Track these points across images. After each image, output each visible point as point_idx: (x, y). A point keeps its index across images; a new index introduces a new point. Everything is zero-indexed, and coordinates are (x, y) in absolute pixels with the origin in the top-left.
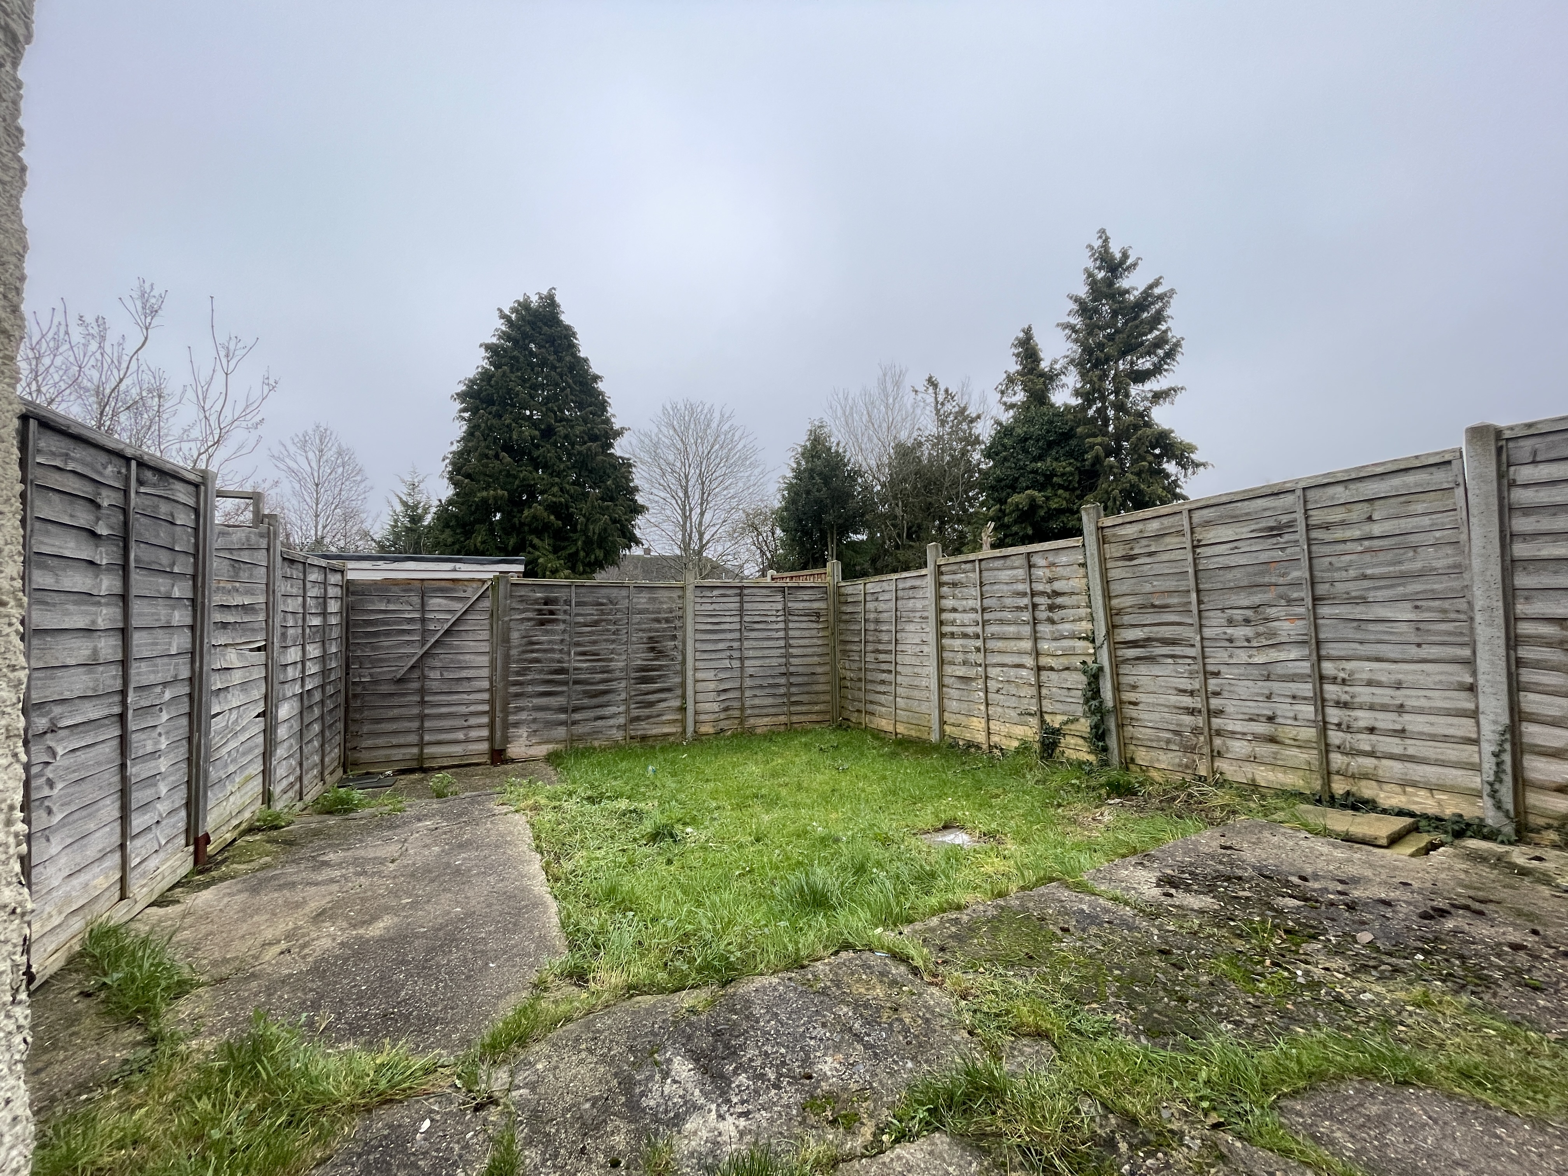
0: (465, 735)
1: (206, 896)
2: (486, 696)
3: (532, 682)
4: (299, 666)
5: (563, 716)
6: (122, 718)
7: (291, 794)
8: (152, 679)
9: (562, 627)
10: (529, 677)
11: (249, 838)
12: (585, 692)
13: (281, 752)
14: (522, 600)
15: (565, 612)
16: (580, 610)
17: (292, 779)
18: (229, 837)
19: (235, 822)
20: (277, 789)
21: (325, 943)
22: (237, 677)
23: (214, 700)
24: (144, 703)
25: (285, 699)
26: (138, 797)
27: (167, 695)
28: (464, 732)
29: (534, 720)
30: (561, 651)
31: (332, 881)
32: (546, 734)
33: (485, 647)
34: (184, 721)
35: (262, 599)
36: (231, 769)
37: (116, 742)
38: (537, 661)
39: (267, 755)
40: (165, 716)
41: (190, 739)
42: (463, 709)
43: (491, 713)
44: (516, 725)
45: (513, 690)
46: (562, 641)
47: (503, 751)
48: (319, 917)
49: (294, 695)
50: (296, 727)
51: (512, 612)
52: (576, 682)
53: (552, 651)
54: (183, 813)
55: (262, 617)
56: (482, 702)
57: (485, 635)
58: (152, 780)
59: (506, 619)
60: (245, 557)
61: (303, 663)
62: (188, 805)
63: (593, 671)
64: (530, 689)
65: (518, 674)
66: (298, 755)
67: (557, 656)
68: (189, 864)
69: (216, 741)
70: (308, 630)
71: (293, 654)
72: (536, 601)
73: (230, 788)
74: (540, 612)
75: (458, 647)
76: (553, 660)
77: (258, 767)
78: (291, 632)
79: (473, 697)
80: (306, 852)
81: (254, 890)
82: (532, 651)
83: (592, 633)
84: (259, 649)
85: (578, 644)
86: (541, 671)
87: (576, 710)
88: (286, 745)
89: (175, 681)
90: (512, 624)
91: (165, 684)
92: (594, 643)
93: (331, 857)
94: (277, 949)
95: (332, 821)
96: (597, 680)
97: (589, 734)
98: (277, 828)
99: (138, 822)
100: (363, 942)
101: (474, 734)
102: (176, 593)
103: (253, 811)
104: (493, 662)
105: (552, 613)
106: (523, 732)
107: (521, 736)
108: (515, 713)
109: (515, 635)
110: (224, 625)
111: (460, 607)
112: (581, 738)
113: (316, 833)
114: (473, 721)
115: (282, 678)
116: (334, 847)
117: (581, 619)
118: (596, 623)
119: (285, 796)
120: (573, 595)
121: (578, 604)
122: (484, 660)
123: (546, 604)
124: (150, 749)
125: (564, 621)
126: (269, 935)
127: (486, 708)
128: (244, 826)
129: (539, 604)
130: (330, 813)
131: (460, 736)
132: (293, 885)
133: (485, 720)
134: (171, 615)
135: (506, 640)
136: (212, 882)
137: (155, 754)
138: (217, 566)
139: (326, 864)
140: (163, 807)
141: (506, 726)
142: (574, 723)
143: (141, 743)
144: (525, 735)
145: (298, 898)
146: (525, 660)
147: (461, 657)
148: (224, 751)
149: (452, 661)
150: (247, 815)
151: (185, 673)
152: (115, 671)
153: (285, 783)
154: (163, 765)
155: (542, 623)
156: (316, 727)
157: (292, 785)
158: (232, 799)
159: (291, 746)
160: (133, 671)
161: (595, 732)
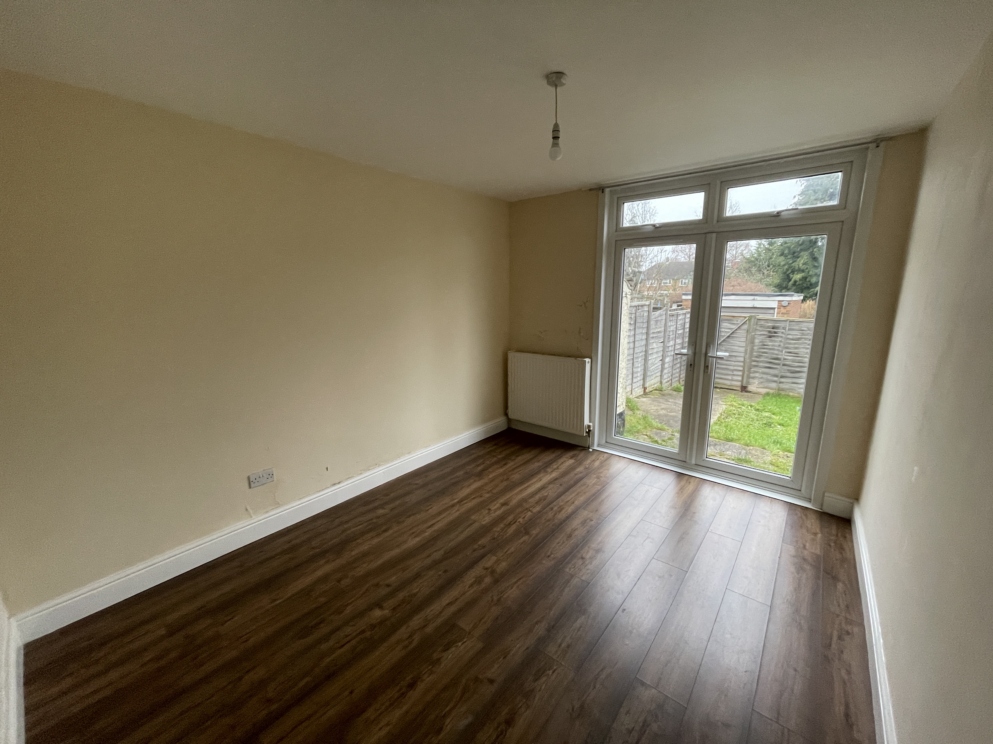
0: (732, 378)
1: (644, 399)
2: (742, 364)
3: (761, 362)
4: (673, 346)
5: (776, 379)
6: (633, 359)
7: (668, 383)
8: (638, 351)
9: (780, 339)
10: (761, 359)
11: (655, 391)
12: (788, 370)
13: (665, 371)
14: (762, 326)
15: (782, 333)
16: (791, 332)
17: (668, 379)
18: (651, 390)
19: (653, 387)
20: (664, 381)
21: (662, 413)
22: (655, 350)
23: (650, 356)
24: (637, 356)
25: (668, 356)
26: (635, 375)
27: (640, 355)
28: (731, 376)
29: (762, 378)
30: (778, 350)
31: (668, 404)
32: (766, 384)
33: (743, 344)
34: (644, 360)
35: (663, 329)
36: (653, 373)
37: (632, 364)
38: (766, 353)
39: (662, 371)
40: (640, 359)
41: (644, 365)
42: (732, 368)
43: (743, 371)
44: (753, 378)
45: (754, 363)
46: (779, 345)
47: (745, 387)
48: (662, 409)
49: (671, 355)
50: (671, 365)
51: (757, 331)
52: (784, 365)
53: (773, 349)
54: (642, 381)
55: (663, 333)
56: (740, 366)
57: (744, 339)
58: (637, 372)
59: (753, 334)
60: (659, 319)
61: (675, 345)
62: (643, 379)
63: (794, 361)
64: (761, 364)
65: (757, 357)
66: (671, 373)
67: (776, 352)
68: (642, 393)
69: (650, 366)
70: (677, 335)
71: (672, 343)
72: (768, 327)
73: (652, 378)
74: (770, 332)
75: (732, 343)
76: (773, 354)
77: (659, 374)
78: (671, 336)
79: (736, 363)
80: (666, 398)
81: (653, 401)
82: (764, 349)
83: (795, 344)
84: (662, 342)
85: (787, 348)
86: (767, 357)
87: (782, 377)
88: (668, 369)
89: (642, 351)
90: (756, 336)
91: (640, 352)
92: (796, 348)
93: (670, 400)
94: (653, 411)
95: (675, 393)
96: (796, 366)
97: (788, 389)
98: (662, 391)
99: (635, 380)
100: (668, 414)
101: (735, 378)
102: (643, 332)
103: (657, 385)
104: (746, 350)
105: (775, 333)
106: (756, 381)
107: (755, 383)
108: (753, 373)
109: (757, 341)
110: (653, 337)
111: (735, 327)
112: (783, 390)
113: (670, 395)
114: (735, 373)
115: (667, 350)
116: (672, 399)
117: (790, 337)
118: (798, 339)
119: (666, 384)
120: (788, 325)
121: (789, 330)
122: (743, 349)
123: (773, 328)
124: (637, 366)
125: (781, 337)
126: (653, 408)
127: (741, 369)
128: (654, 388)
129: (770, 328)
130: (675, 391)
131: (730, 378)
132: (660, 403)
133: (741, 373)
134: (642, 337)
135: (752, 342)
136: (646, 397)
137: (638, 367)
138: (652, 322)
139: (669, 401)
140: (639, 379)
141: (749, 377)
142: (780, 383)
143: (636, 365)
144: (757, 383)
145: (660, 405)
146: (760, 352)
147: (733, 347)
148: (651, 368)
149: (729, 348)
150: (656, 386)
151: (644, 350)
152: (632, 350)
153: (666, 380)
154: (639, 369)
155: (770, 337)
156: (678, 365)
157: (668, 381)
158: (652, 381)
159: (669, 370)
160: (635, 350)
161: (792, 390)
